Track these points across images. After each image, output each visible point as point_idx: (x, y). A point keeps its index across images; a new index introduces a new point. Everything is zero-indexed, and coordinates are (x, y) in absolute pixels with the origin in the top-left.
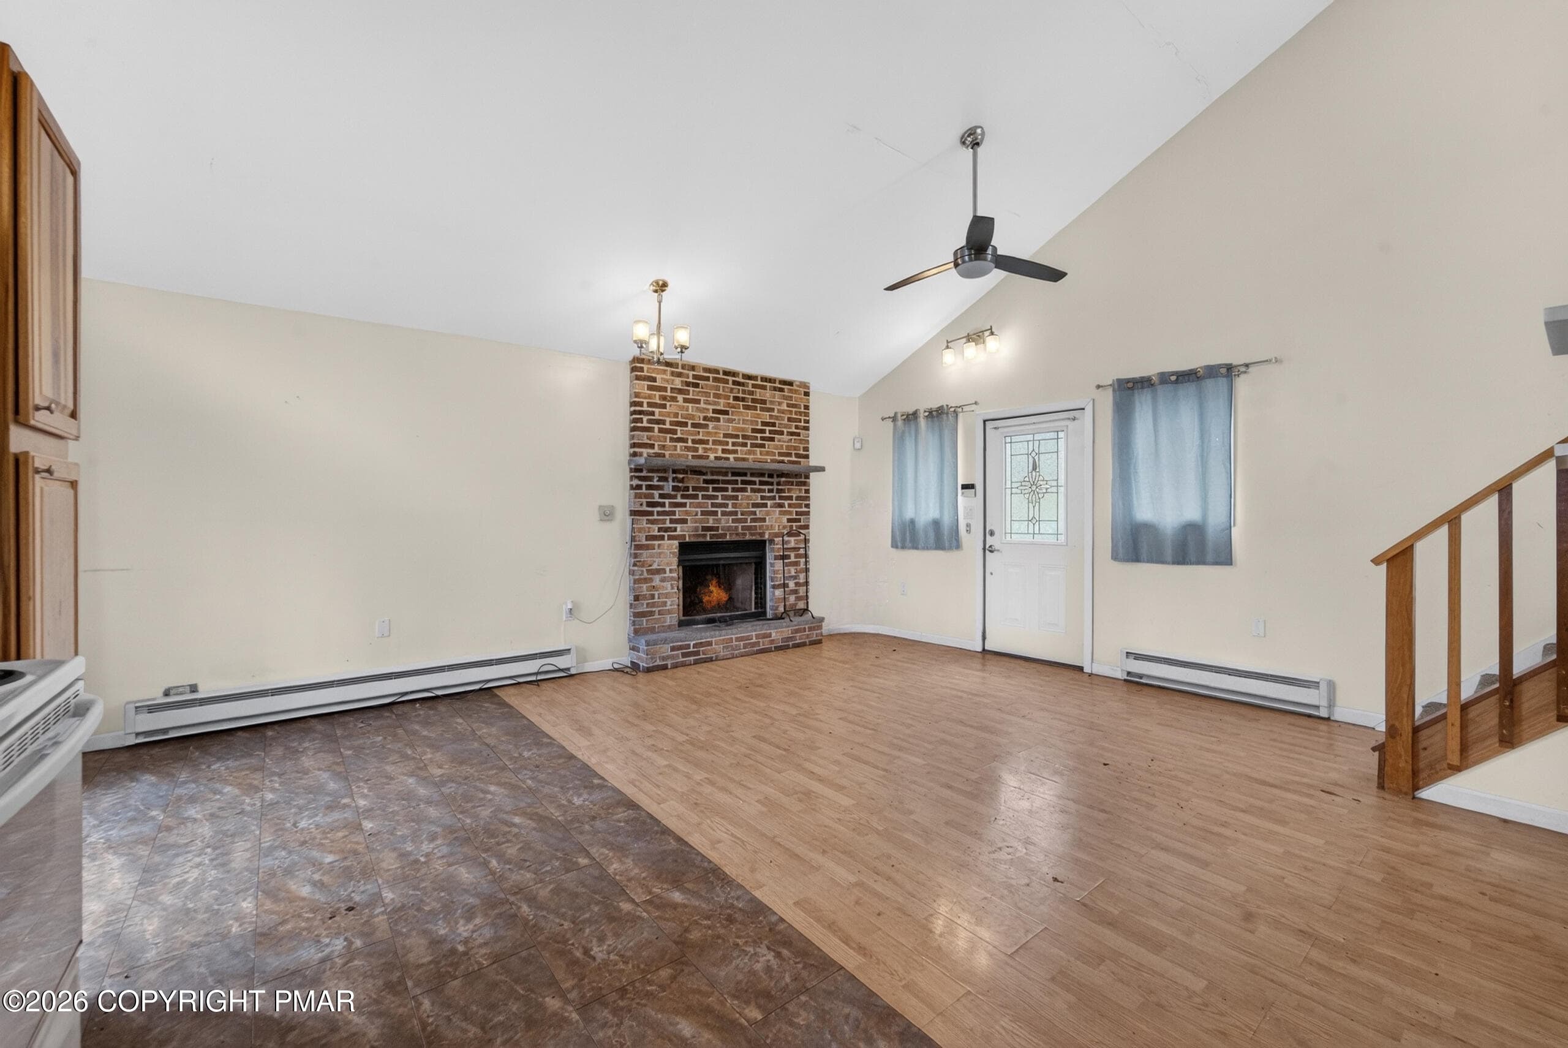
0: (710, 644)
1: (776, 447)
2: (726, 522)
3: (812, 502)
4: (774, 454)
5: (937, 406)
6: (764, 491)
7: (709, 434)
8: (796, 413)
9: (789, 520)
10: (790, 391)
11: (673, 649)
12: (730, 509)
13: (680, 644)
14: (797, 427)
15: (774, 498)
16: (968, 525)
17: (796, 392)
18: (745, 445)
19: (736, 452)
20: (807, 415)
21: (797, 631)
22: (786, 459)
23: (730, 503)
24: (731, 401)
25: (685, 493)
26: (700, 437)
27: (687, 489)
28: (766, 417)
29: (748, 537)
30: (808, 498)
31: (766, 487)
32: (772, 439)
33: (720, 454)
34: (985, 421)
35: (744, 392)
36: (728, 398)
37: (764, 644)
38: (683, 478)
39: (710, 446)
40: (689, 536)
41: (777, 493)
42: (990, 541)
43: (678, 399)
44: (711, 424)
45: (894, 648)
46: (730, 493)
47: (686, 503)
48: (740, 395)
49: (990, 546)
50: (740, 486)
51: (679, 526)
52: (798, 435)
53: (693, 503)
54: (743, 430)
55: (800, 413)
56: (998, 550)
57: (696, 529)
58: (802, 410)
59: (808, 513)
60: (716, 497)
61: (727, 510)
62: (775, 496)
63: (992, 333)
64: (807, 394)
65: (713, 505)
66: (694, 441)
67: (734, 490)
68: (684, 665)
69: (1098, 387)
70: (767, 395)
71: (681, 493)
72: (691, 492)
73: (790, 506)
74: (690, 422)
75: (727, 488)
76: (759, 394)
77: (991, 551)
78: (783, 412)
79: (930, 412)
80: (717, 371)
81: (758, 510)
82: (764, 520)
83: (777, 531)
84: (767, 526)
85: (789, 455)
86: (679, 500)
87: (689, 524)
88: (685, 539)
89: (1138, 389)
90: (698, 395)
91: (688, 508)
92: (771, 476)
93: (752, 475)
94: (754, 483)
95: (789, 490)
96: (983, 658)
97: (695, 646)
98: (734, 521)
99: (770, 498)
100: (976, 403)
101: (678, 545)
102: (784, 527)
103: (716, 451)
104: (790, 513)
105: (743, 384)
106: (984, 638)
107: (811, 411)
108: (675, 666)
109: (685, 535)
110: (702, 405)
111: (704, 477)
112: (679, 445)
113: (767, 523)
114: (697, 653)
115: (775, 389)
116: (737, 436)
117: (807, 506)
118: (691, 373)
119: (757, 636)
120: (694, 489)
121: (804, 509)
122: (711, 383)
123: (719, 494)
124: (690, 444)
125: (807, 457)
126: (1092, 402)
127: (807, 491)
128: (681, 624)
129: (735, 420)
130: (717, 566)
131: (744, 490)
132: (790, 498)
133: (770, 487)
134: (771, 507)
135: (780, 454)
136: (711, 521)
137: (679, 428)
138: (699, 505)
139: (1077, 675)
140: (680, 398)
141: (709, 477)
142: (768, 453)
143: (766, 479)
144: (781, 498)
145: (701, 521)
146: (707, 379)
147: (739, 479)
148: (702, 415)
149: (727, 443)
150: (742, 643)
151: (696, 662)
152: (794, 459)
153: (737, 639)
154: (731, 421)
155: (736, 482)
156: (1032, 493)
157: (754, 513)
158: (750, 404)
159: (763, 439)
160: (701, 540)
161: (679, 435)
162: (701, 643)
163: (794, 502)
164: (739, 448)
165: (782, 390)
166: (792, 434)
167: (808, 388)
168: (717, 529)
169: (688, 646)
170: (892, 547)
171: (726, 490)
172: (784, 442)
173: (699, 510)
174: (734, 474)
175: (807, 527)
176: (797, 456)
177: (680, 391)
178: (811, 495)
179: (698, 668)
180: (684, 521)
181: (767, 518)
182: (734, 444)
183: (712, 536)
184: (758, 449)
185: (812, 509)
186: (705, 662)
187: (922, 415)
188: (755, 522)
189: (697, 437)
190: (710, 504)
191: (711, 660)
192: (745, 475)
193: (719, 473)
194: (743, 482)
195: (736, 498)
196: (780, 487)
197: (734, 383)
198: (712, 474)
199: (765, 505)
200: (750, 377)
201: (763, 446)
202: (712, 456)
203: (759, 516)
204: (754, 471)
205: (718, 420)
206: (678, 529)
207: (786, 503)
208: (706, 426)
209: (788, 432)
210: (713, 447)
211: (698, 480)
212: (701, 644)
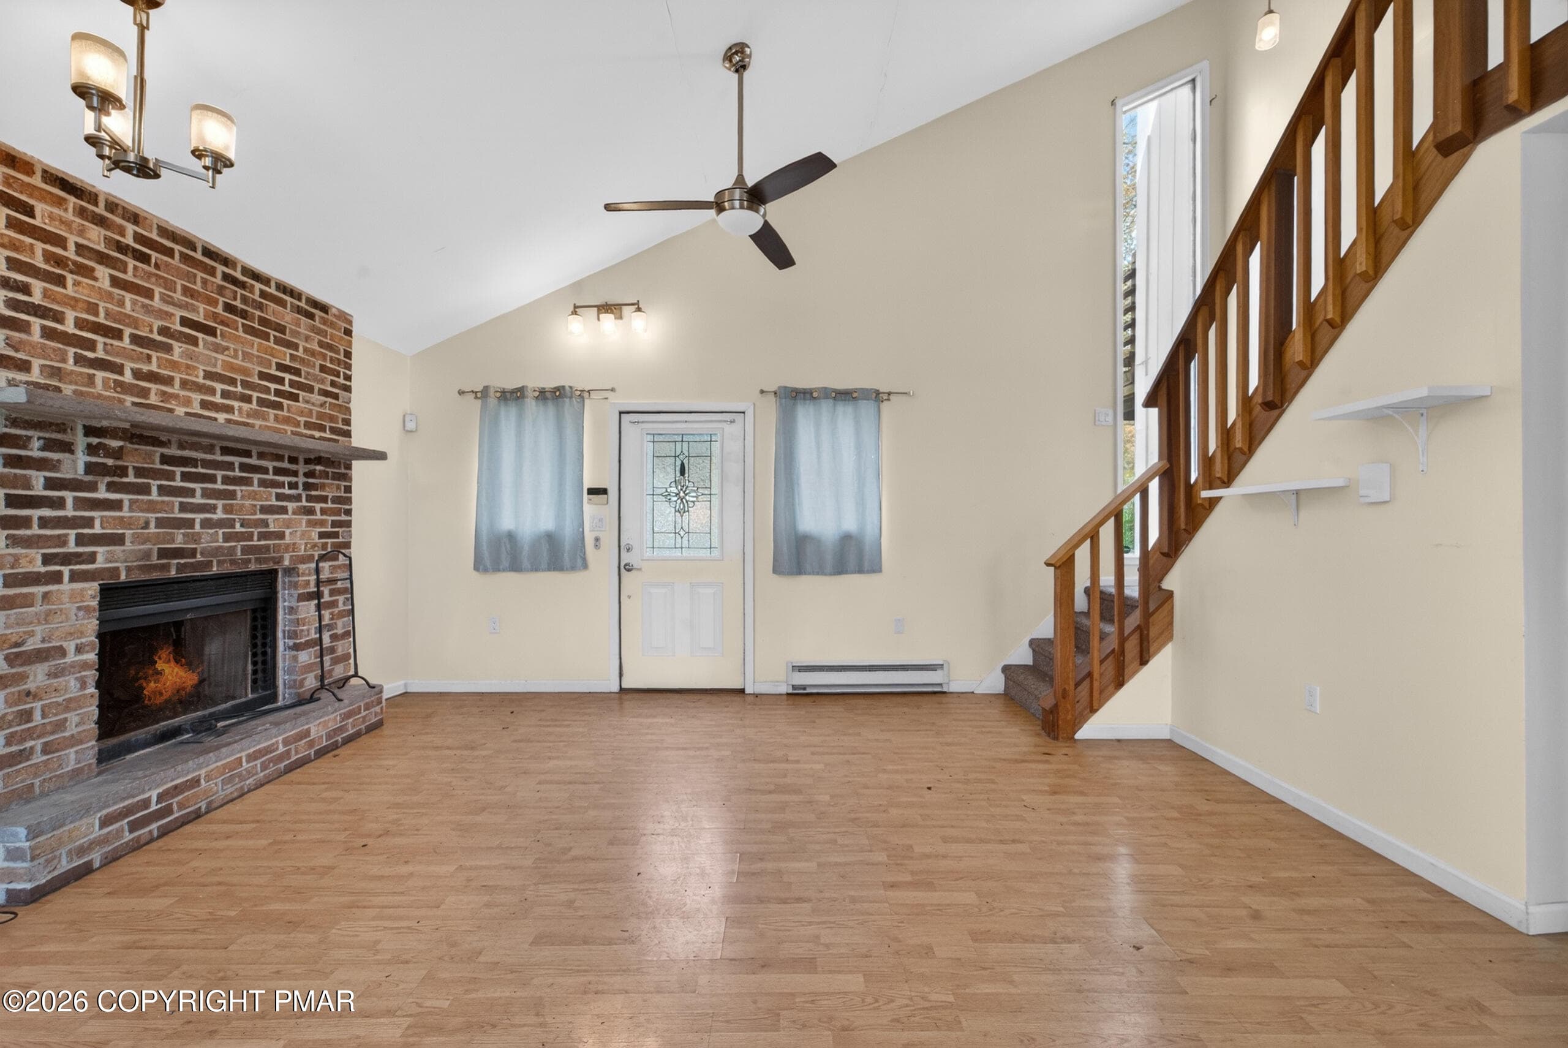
0: (196, 782)
1: (301, 413)
2: (211, 540)
3: (355, 506)
4: (298, 424)
5: (552, 386)
6: (281, 485)
7: (174, 365)
8: (332, 360)
9: (322, 535)
10: (324, 322)
11: (105, 822)
12: (219, 515)
13: (126, 803)
14: (333, 384)
15: (298, 498)
16: (597, 539)
17: (332, 325)
18: (247, 399)
19: (229, 409)
20: (349, 367)
21: (348, 715)
22: (317, 434)
23: (220, 504)
24: (219, 310)
25: (116, 479)
26: (154, 367)
27: (123, 471)
28: (285, 356)
29: (252, 567)
30: (349, 501)
31: (286, 479)
32: (294, 398)
33: (196, 409)
34: (621, 413)
35: (245, 300)
36: (213, 302)
37: (301, 750)
38: (121, 448)
39: (176, 389)
40: (129, 569)
41: (304, 490)
42: (626, 558)
43: (97, 274)
44: (178, 348)
45: (512, 710)
46: (219, 486)
47: (121, 501)
48: (238, 303)
49: (626, 565)
50: (237, 473)
51: (101, 551)
52: (336, 397)
53: (137, 500)
54: (245, 371)
55: (339, 362)
56: (640, 569)
57: (147, 555)
58: (342, 357)
59: (348, 524)
60: (191, 493)
61: (214, 517)
62: (300, 495)
63: (639, 309)
64: (348, 332)
65: (183, 508)
66: (137, 374)
67: (226, 480)
68: (136, 846)
69: (762, 392)
70: (286, 317)
71: (108, 479)
72: (131, 478)
73: (323, 511)
74: (127, 332)
75: (215, 476)
76: (273, 311)
77: (629, 570)
78: (313, 353)
79: (540, 392)
80: (189, 243)
81: (271, 518)
82: (281, 536)
83: (302, 553)
84: (288, 545)
85: (322, 428)
86: (102, 494)
87: (128, 545)
88: (119, 577)
89: (801, 399)
90: (148, 280)
91: (125, 513)
92: (293, 460)
93: (261, 456)
94: (265, 471)
95: (323, 487)
96: (620, 699)
97: (161, 798)
98: (227, 538)
99: (289, 498)
100: (613, 390)
101: (98, 588)
102: (314, 546)
103: (188, 402)
104: (322, 523)
105: (243, 285)
106: (621, 675)
107: (355, 361)
108: (111, 859)
109: (117, 568)
110: (157, 302)
111: (165, 451)
112: (100, 375)
113: (288, 540)
114: (167, 811)
115: (299, 310)
116: (232, 382)
117: (348, 512)
118: (130, 228)
119: (286, 742)
120: (140, 472)
121: (344, 518)
122: (176, 261)
123: (197, 486)
124: (128, 377)
125: (348, 434)
126: (752, 407)
127: (348, 489)
128: (104, 757)
129: (227, 348)
130: (178, 625)
131: (247, 482)
132: (324, 499)
133: (294, 479)
134: (294, 513)
135: (308, 425)
136: (180, 538)
137: (100, 340)
138: (151, 507)
139: (737, 698)
140: (103, 273)
141: (173, 451)
142: (287, 420)
143: (286, 465)
144: (309, 499)
145: (157, 538)
146: (170, 252)
147: (236, 460)
148: (157, 324)
149: (212, 391)
150: (258, 762)
151: (164, 832)
152: (328, 435)
153: (251, 758)
154: (218, 349)
155: (230, 466)
156: (679, 501)
157: (265, 523)
158: (256, 326)
159: (278, 393)
160: (155, 575)
161: (100, 354)
162: (176, 787)
163: (330, 505)
164: (236, 404)
165: (311, 316)
166: (326, 393)
167: (350, 323)
168: (193, 553)
169: (146, 803)
170: (476, 568)
171: (212, 479)
172: (313, 404)
173: (152, 516)
174: (226, 451)
175: (348, 545)
176: (333, 430)
177: (102, 259)
178: (355, 495)
179: (171, 841)
180: (119, 540)
181: (288, 532)
182: (225, 394)
183: (180, 568)
184: (272, 411)
185: (355, 518)
186: (184, 824)
187: (530, 394)
188: (266, 539)
189: (145, 368)
190: (177, 505)
191: (197, 815)
192: (247, 454)
193: (194, 447)
194: (244, 467)
195: (232, 495)
196: (311, 480)
197: (226, 277)
198: (181, 446)
199: (283, 510)
200: (256, 276)
201: (278, 406)
202: (180, 411)
203: (272, 528)
204: (267, 450)
205: (194, 342)
206: (100, 558)
207: (318, 506)
208: (168, 349)
209: (320, 389)
210: (182, 393)
211: (149, 456)
212: (177, 790)
